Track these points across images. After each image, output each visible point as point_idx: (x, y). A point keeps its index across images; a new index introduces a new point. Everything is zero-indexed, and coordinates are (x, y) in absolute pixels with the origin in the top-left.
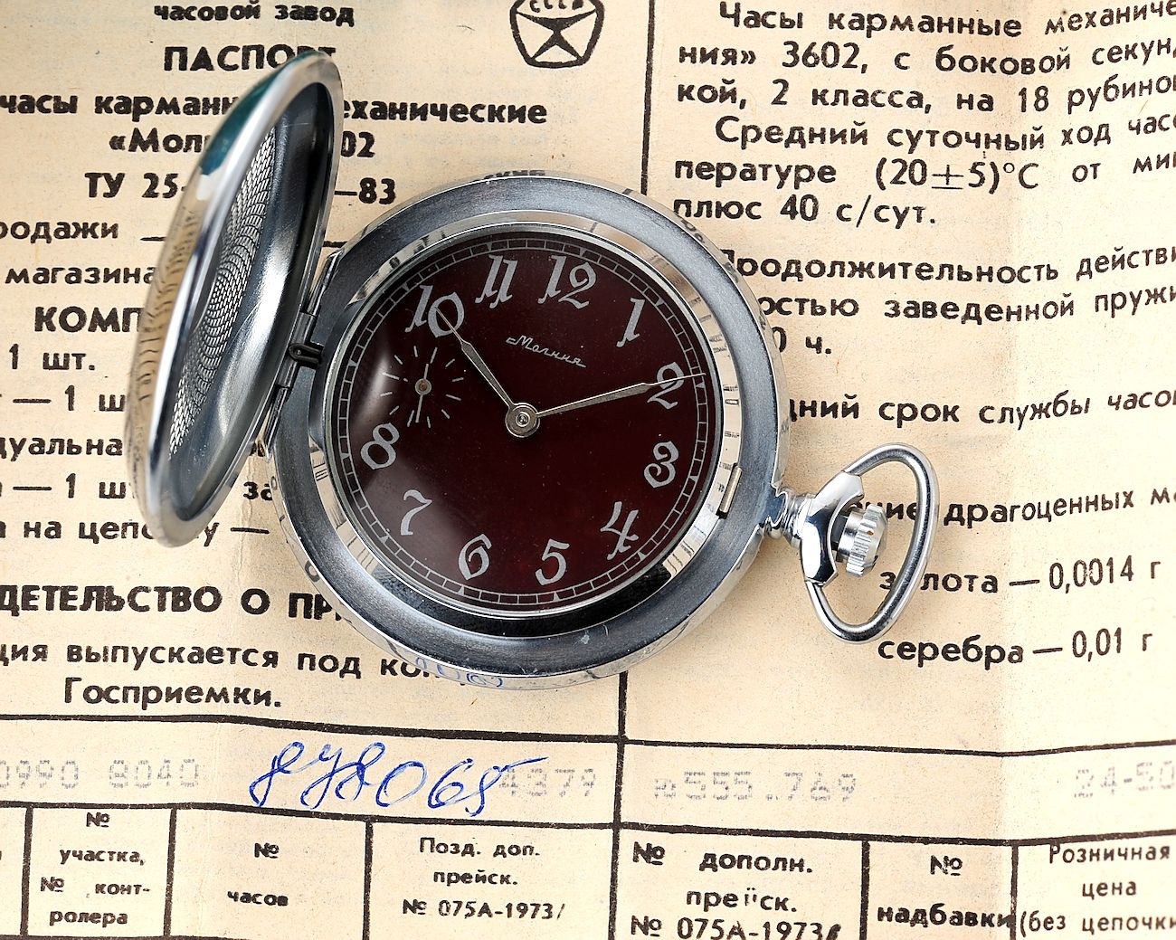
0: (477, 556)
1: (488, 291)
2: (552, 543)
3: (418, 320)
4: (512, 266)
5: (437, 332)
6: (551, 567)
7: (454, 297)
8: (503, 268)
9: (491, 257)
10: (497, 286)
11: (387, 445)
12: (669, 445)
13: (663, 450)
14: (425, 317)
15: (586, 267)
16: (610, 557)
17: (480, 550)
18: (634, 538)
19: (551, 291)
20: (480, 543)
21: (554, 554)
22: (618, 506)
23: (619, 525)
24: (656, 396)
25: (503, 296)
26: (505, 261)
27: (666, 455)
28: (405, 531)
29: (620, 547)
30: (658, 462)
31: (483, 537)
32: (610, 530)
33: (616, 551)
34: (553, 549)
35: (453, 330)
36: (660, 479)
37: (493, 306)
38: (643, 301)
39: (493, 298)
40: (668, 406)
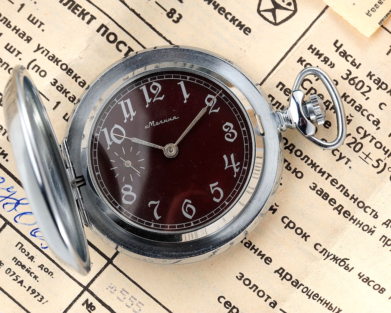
0: (189, 208)
1: (126, 116)
2: (211, 186)
3: (109, 143)
4: (128, 101)
5: (119, 142)
6: (217, 194)
7: (116, 126)
8: (126, 104)
9: (119, 103)
10: (128, 112)
11: (130, 193)
12: (227, 124)
13: (226, 127)
14: (111, 140)
15: (154, 84)
16: (235, 176)
17: (189, 206)
18: (238, 164)
19: (148, 100)
20: (187, 203)
21: (216, 189)
22: (225, 157)
23: (230, 163)
24: (210, 110)
25: (133, 114)
26: (125, 101)
27: (229, 128)
28: (157, 217)
29: (236, 170)
30: (228, 132)
31: (186, 201)
32: (228, 167)
33: (235, 173)
34: (213, 188)
35: (124, 137)
36: (232, 137)
37: (132, 119)
38: (182, 81)
39: (130, 116)
40: (217, 111)
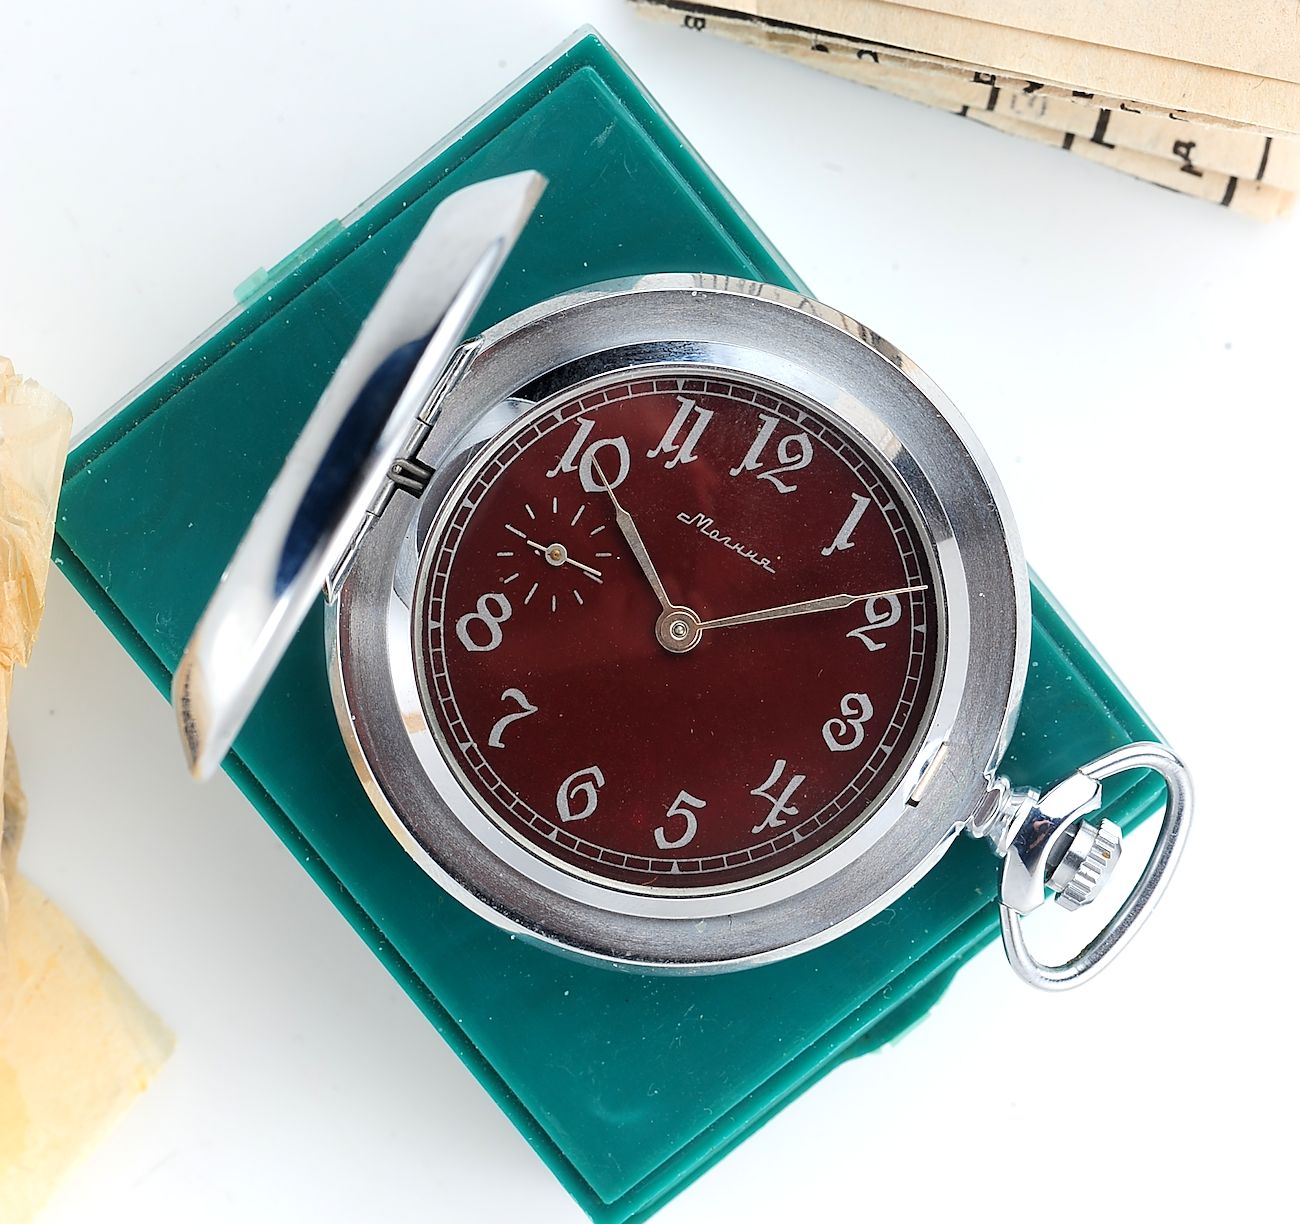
0: (583, 793)
1: (666, 444)
2: (684, 796)
3: (566, 464)
4: (706, 416)
5: (589, 485)
6: (676, 828)
7: (620, 443)
8: (693, 417)
9: (679, 398)
10: (679, 440)
11: (493, 623)
12: (863, 699)
13: (853, 704)
14: (577, 461)
15: (803, 439)
16: (756, 830)
17: (588, 787)
18: (793, 811)
19: (750, 462)
20: (591, 778)
21: (685, 812)
22: (780, 765)
23: (776, 791)
24: (859, 630)
25: (685, 456)
26: (697, 409)
27: (856, 712)
28: (494, 740)
29: (772, 820)
30: (844, 719)
31: (595, 770)
32: (763, 794)
33: (765, 824)
34: (683, 805)
35: (609, 488)
36: (841, 741)
37: (669, 465)
38: (869, 500)
39: (671, 455)
40: (872, 646)
